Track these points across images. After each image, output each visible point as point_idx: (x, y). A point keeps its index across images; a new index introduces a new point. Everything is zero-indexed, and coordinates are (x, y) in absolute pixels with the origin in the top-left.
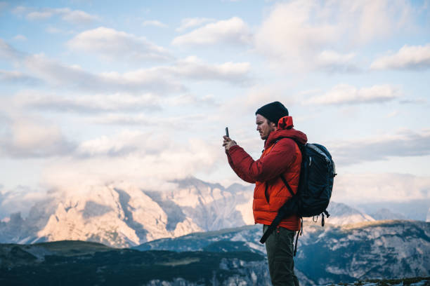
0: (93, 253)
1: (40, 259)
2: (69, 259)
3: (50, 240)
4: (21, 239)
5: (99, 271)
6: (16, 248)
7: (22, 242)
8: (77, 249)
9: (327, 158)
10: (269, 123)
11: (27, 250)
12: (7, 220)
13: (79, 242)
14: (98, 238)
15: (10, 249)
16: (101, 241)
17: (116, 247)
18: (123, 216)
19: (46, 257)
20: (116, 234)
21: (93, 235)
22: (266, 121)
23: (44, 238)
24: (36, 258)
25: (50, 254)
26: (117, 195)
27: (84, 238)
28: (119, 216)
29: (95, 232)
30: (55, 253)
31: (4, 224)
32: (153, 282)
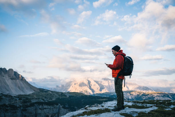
0: (81, 96)
1: (68, 96)
2: (75, 97)
3: (70, 92)
4: (64, 91)
5: (82, 100)
6: (62, 93)
7: (64, 92)
9: (131, 60)
11: (65, 94)
12: (60, 86)
13: (77, 93)
14: (82, 92)
15: (61, 93)
16: (83, 93)
17: (87, 95)
18: (89, 87)
19: (69, 96)
20: (87, 91)
21: (81, 91)
22: (114, 51)
23: (69, 91)
24: (67, 96)
25: (70, 95)
26: (87, 81)
27: (79, 92)
29: (82, 90)
30: (72, 95)
31: (60, 87)
32: (96, 104)
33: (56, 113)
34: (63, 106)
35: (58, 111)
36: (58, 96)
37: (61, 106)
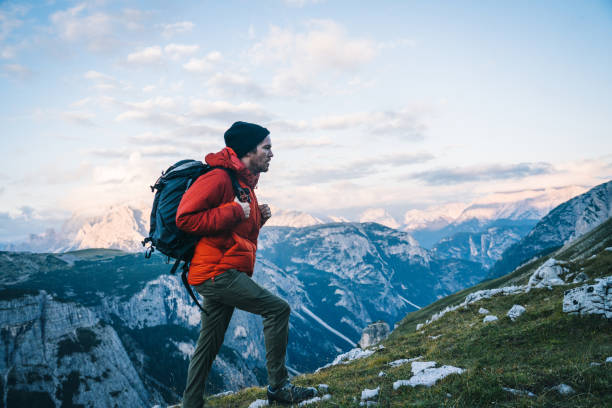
0: (113, 257)
1: (71, 264)
2: (96, 262)
3: (79, 249)
4: (56, 248)
5: (119, 270)
6: (50, 257)
7: (57, 251)
8: (101, 255)
11: (60, 258)
12: (43, 235)
13: (102, 250)
14: (118, 245)
15: (45, 258)
16: (121, 248)
17: (133, 252)
18: (137, 228)
19: (76, 262)
20: (132, 242)
21: (114, 244)
23: (74, 248)
24: (67, 263)
25: (79, 260)
26: (132, 213)
27: (106, 246)
28: (134, 228)
29: (116, 240)
30: (83, 259)
31: (41, 238)
32: (162, 277)
33: (34, 321)
34: (55, 295)
35: (39, 313)
36: (37, 267)
37: (49, 297)
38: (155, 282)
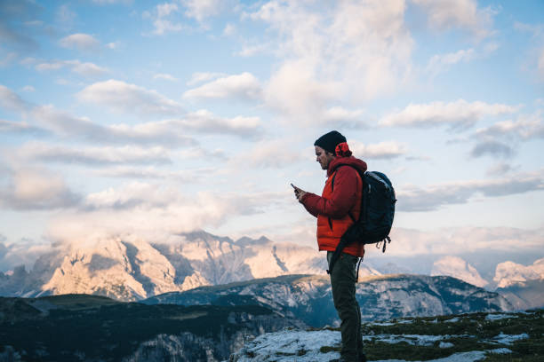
0: (99, 307)
1: (45, 313)
2: (75, 313)
3: (55, 294)
4: (25, 292)
5: (105, 325)
6: (20, 301)
7: (25, 296)
8: (84, 303)
9: (386, 185)
10: (327, 154)
11: (31, 304)
12: (10, 273)
13: (85, 296)
14: (104, 291)
15: (13, 303)
16: (108, 294)
17: (123, 301)
18: (130, 270)
19: (51, 311)
20: (122, 288)
21: (99, 289)
22: (324, 152)
23: (48, 291)
24: (39, 312)
25: (55, 308)
26: (124, 248)
27: (90, 292)
28: (127, 269)
29: (101, 285)
30: (61, 307)
31: (8, 277)
32: (160, 336)
34: (24, 352)
37: (17, 355)
38: (151, 343)
